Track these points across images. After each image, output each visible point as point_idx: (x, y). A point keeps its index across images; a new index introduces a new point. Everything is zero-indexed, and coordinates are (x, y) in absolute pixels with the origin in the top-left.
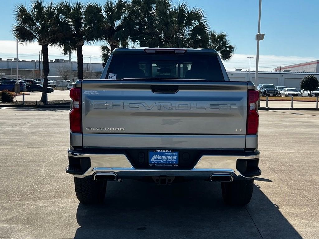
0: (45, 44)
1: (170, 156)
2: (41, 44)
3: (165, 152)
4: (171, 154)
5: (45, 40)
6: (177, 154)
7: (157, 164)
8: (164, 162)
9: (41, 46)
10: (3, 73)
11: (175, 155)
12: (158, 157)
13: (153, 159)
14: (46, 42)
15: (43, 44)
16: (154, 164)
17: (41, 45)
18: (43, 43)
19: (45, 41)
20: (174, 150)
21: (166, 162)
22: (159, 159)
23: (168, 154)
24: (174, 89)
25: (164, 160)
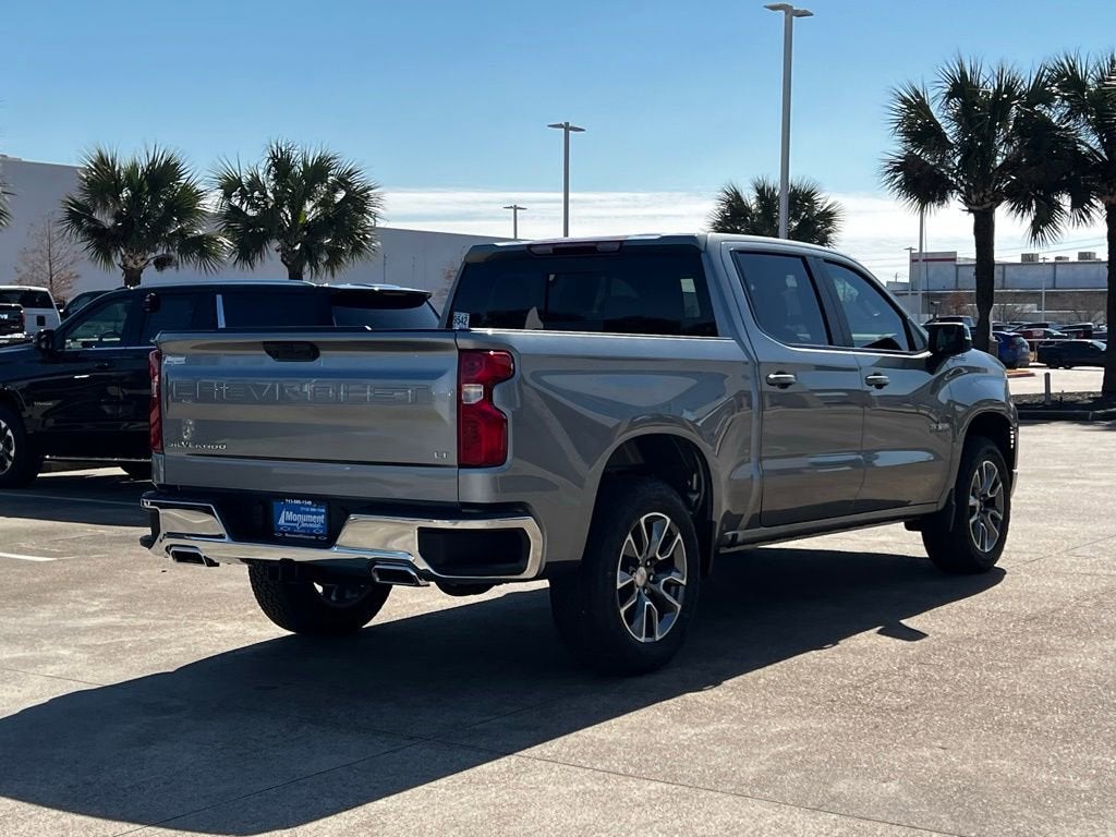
0: (981, 208)
1: (313, 514)
2: (973, 208)
3: (303, 505)
4: (314, 510)
5: (981, 195)
6: (323, 511)
7: (289, 532)
8: (302, 528)
9: (972, 215)
10: (1029, 306)
11: (320, 514)
12: (290, 516)
13: (282, 521)
14: (986, 200)
15: (976, 208)
16: (283, 533)
17: (970, 211)
18: (977, 204)
19: (982, 199)
20: (318, 499)
21: (306, 528)
22: (293, 522)
23: (308, 509)
24: (312, 352)
25: (303, 525)
